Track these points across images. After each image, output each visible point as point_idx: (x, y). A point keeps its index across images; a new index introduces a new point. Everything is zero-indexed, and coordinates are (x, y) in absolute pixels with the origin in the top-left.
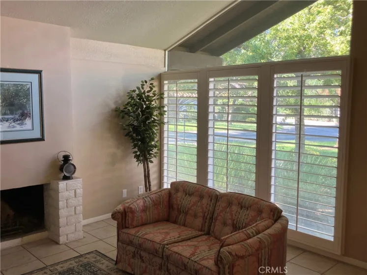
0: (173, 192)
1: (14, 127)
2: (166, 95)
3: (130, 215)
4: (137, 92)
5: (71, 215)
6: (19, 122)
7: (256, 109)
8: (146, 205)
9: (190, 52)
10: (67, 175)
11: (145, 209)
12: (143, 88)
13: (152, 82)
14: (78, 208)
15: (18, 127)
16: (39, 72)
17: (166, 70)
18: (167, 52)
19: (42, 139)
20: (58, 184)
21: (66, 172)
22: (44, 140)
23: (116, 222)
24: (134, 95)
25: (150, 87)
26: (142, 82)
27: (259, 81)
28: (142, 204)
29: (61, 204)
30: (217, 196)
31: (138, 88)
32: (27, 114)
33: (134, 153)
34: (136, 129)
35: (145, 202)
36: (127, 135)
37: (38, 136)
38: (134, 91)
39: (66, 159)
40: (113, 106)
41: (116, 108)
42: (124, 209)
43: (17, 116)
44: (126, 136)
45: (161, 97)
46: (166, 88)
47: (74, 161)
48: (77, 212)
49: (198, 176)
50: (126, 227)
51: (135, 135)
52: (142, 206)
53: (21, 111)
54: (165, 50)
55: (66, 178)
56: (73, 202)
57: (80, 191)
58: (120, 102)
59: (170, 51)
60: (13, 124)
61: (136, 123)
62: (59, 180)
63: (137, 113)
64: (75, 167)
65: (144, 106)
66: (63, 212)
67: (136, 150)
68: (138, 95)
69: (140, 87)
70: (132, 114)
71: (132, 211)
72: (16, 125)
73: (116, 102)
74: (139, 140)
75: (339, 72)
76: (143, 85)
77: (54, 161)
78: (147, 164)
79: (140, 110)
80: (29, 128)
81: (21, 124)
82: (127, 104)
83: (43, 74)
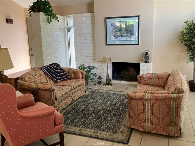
1: (128, 39)
6: (129, 37)
8: (152, 76)
15: (129, 39)
19: (138, 44)
28: (149, 75)
29: (141, 72)
32: (132, 34)
37: (137, 43)
39: (147, 53)
43: (129, 35)
52: (149, 77)
53: (130, 33)
56: (146, 72)
57: (149, 68)
60: (127, 38)
72: (128, 38)
80: (133, 39)
83: (140, 17)
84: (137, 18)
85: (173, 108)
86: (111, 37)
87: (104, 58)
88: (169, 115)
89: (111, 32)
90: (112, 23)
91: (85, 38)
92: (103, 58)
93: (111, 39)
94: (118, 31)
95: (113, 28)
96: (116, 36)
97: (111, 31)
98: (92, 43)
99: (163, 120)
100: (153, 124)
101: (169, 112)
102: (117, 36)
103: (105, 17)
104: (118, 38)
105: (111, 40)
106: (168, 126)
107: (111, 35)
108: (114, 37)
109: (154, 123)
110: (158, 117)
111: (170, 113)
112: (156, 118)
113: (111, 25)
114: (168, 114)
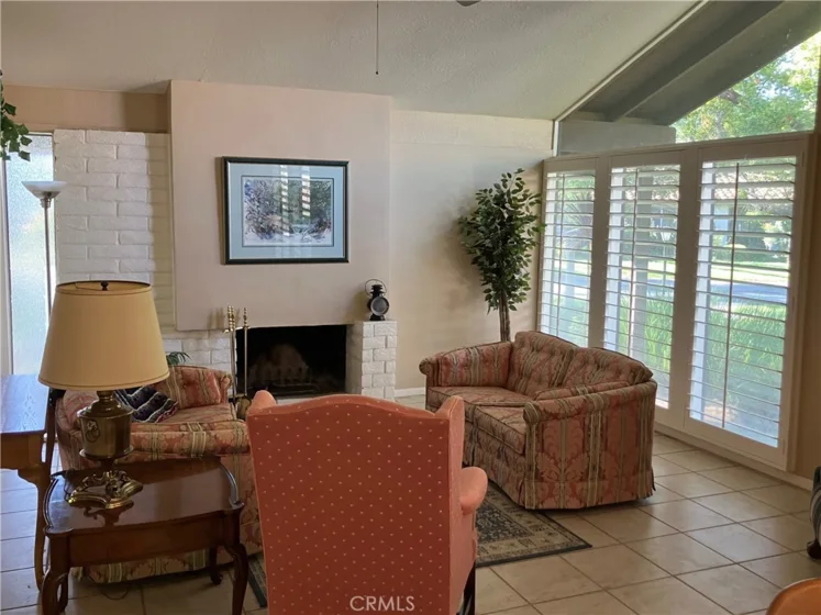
0: (516, 346)
1: (308, 240)
2: (550, 196)
3: (444, 368)
4: (495, 193)
5: (378, 373)
6: (315, 234)
7: (676, 220)
8: (469, 358)
9: (606, 120)
10: (376, 313)
11: (467, 365)
12: (505, 186)
13: (519, 176)
14: (389, 364)
15: (314, 242)
16: (344, 164)
17: (555, 154)
18: (557, 123)
19: (345, 260)
20: (362, 325)
21: (375, 309)
22: (347, 262)
23: (425, 376)
24: (490, 197)
25: (517, 185)
26: (503, 175)
27: (682, 173)
28: (463, 355)
29: (366, 355)
30: (572, 351)
31: (497, 186)
32: (326, 223)
33: (485, 292)
34: (487, 253)
35: (468, 354)
36: (475, 261)
37: (341, 256)
38: (491, 191)
39: (377, 290)
40: (456, 216)
41: (461, 218)
42: (437, 360)
43: (313, 226)
44: (473, 263)
45: (540, 200)
46: (551, 184)
47: (389, 294)
48: (388, 370)
49: (591, 337)
50: (438, 386)
51: (487, 263)
52: (463, 359)
53: (318, 219)
54: (554, 121)
55: (375, 318)
56: (383, 353)
57: (393, 340)
58: (468, 208)
59: (563, 120)
60: (308, 236)
61: (488, 243)
62: (366, 320)
63: (493, 227)
64: (388, 304)
65: (506, 216)
66: (367, 367)
67: (489, 286)
68: (496, 198)
69: (501, 184)
70: (482, 228)
71: (447, 364)
72: (311, 238)
73: (461, 209)
74: (493, 271)
75: (793, 160)
76: (504, 181)
77: (361, 294)
78: (507, 311)
79: (497, 221)
80: (328, 243)
81: (318, 237)
82: (477, 212)
83: (349, 166)
84: (341, 169)
85: (596, 428)
86: (245, 230)
87: (214, 314)
88: (586, 448)
89: (245, 214)
90: (250, 179)
91: (117, 233)
92: (210, 317)
93: (246, 241)
94: (272, 213)
95: (253, 199)
96: (263, 230)
97: (245, 209)
98: (151, 256)
99: (570, 463)
100: (542, 480)
101: (585, 441)
102: (271, 228)
103: (221, 155)
104: (271, 237)
105: (246, 243)
106: (581, 480)
107: (246, 226)
108: (258, 232)
109: (546, 478)
110: (557, 458)
111: (588, 442)
112: (552, 461)
113: (246, 186)
114: (584, 447)
